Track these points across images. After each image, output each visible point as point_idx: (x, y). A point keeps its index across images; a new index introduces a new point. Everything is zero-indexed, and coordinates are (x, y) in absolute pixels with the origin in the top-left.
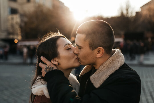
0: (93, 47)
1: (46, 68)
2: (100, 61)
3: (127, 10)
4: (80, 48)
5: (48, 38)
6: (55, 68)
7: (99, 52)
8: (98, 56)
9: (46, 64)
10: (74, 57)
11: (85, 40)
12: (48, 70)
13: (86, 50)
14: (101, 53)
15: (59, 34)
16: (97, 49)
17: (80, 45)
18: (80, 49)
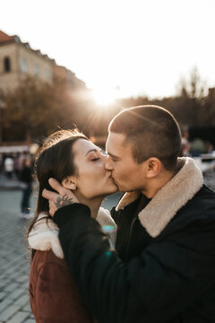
0: (140, 157)
1: (59, 201)
2: (154, 184)
3: (193, 85)
4: (115, 159)
5: (56, 142)
6: (75, 200)
7: (151, 166)
8: (150, 174)
9: (57, 192)
10: (104, 175)
11: (124, 145)
12: (61, 203)
13: (127, 163)
14: (155, 168)
15: (77, 133)
16: (148, 161)
17: (115, 153)
18: (115, 161)
